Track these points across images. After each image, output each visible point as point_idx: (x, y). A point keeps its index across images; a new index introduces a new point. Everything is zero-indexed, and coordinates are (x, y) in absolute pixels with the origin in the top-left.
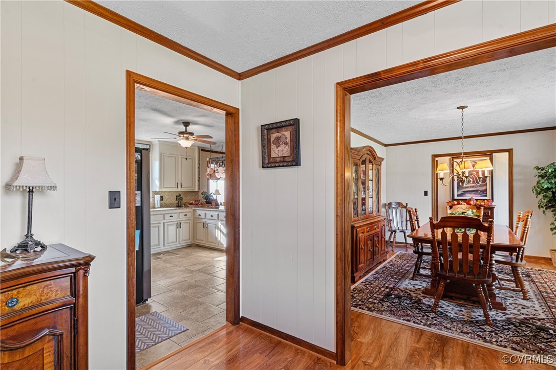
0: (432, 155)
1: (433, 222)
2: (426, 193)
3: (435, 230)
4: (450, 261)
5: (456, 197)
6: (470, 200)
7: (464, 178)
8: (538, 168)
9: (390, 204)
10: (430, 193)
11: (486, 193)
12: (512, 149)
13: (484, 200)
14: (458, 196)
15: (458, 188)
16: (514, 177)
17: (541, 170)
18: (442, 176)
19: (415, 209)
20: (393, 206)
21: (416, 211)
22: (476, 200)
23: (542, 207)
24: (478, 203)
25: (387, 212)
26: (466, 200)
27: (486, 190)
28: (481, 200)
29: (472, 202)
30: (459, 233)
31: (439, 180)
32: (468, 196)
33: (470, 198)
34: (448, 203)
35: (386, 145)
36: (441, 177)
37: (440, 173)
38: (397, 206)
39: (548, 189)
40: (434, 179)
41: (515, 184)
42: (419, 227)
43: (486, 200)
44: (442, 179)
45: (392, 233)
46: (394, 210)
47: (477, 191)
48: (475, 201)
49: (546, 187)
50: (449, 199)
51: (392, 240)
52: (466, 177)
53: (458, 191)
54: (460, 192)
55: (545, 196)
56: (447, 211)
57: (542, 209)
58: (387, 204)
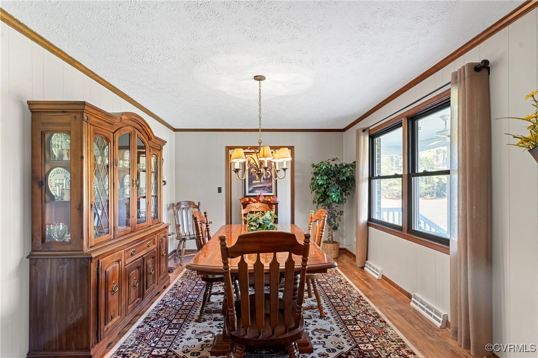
0: (226, 147)
1: (225, 245)
2: (220, 190)
3: (229, 259)
4: (251, 296)
5: (247, 194)
6: (259, 196)
7: (262, 170)
8: (313, 166)
9: (179, 204)
10: (223, 190)
11: (272, 190)
12: (293, 147)
13: (270, 196)
14: (249, 192)
15: (249, 184)
16: (295, 174)
17: (316, 168)
18: (237, 166)
19: (205, 213)
20: (183, 206)
21: (206, 216)
22: (265, 196)
23: (316, 203)
24: (266, 199)
25: (175, 215)
26: (256, 196)
27: (271, 186)
28: (268, 196)
29: (261, 199)
30: (266, 260)
31: (233, 173)
32: (257, 193)
33: (259, 194)
34: (241, 200)
35: (175, 130)
36: (236, 168)
37: (234, 163)
38: (188, 206)
39: (322, 185)
40: (228, 171)
41: (296, 180)
42: (209, 238)
43: (272, 196)
44: (237, 171)
45: (180, 242)
46: (184, 212)
47: (265, 187)
48: (263, 198)
49: (320, 184)
50: (241, 196)
51: (181, 249)
52: (266, 169)
53: (249, 187)
54: (251, 189)
55: (317, 192)
56: (241, 212)
57: (316, 204)
58: (175, 203)
